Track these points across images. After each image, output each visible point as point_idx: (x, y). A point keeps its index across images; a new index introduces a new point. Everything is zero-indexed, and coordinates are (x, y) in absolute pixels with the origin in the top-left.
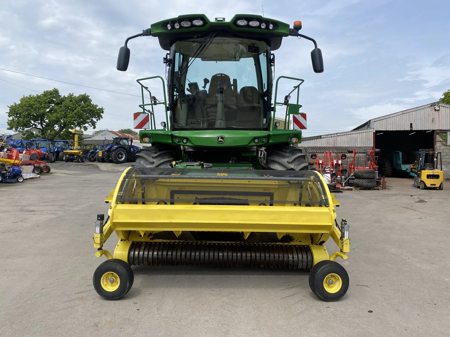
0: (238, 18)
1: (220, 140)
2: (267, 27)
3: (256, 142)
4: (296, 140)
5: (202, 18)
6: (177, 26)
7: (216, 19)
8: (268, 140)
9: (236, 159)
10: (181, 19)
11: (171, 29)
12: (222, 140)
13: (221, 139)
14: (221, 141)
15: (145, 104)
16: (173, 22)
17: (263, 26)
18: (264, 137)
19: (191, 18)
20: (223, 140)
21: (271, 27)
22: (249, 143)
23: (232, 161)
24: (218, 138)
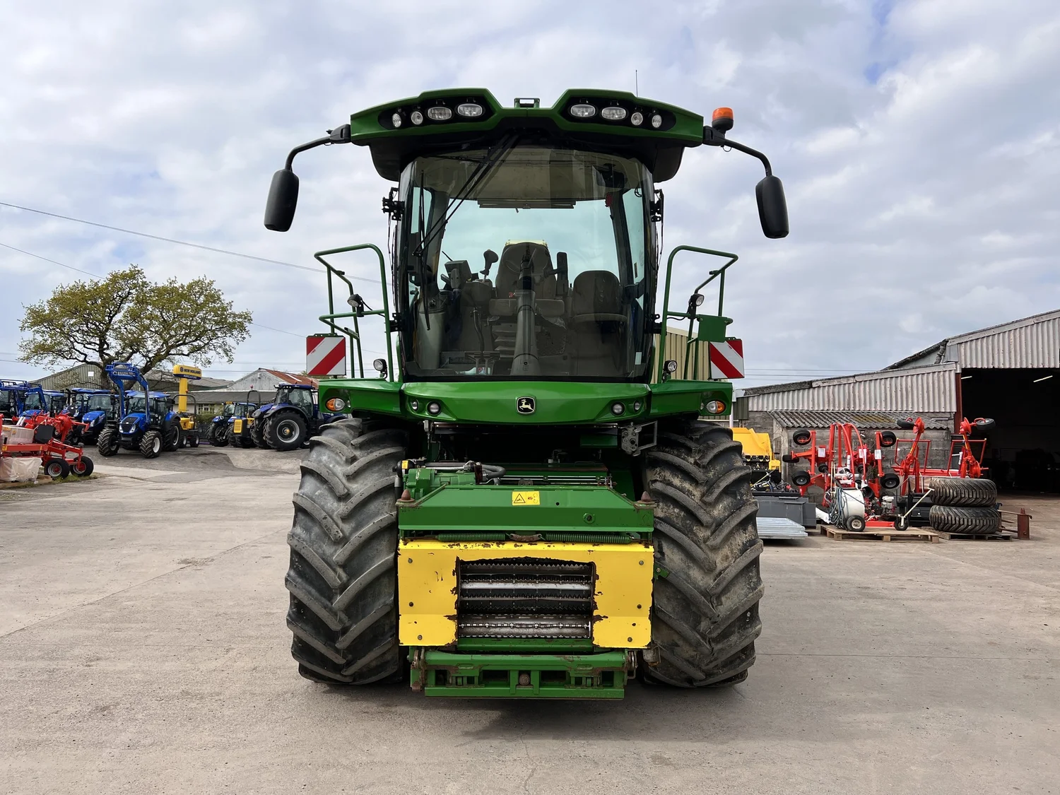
0: (574, 97)
1: (524, 406)
2: (647, 122)
3: (616, 411)
4: (719, 407)
5: (481, 97)
6: (417, 118)
7: (517, 101)
8: (649, 407)
9: (564, 453)
10: (428, 101)
11: (402, 127)
12: (529, 407)
13: (526, 404)
14: (526, 410)
15: (335, 313)
16: (405, 108)
17: (637, 120)
18: (638, 399)
19: (452, 98)
20: (532, 407)
21: (657, 121)
22: (599, 415)
23: (555, 460)
24: (520, 404)
